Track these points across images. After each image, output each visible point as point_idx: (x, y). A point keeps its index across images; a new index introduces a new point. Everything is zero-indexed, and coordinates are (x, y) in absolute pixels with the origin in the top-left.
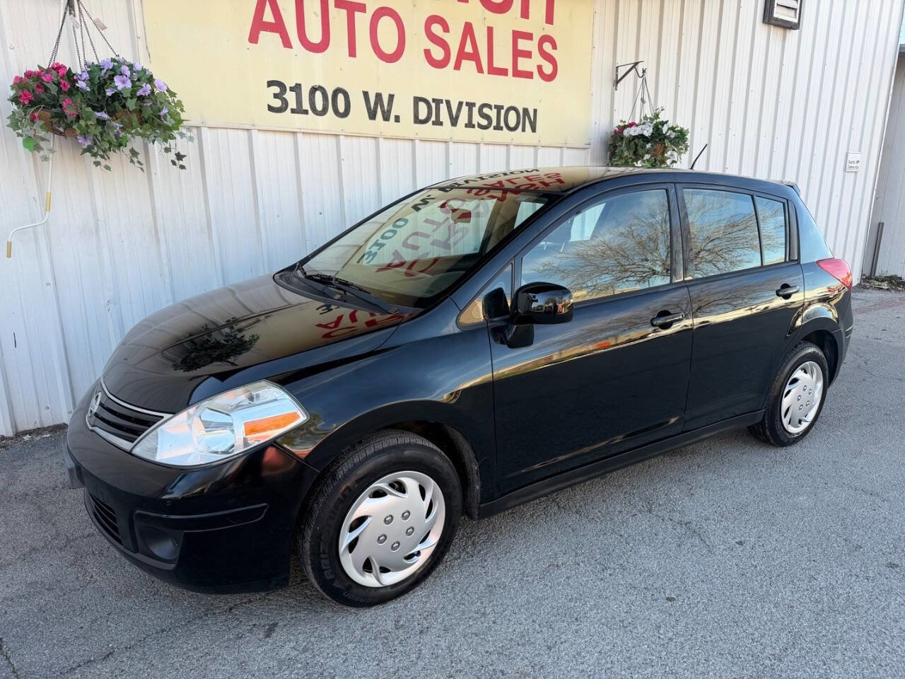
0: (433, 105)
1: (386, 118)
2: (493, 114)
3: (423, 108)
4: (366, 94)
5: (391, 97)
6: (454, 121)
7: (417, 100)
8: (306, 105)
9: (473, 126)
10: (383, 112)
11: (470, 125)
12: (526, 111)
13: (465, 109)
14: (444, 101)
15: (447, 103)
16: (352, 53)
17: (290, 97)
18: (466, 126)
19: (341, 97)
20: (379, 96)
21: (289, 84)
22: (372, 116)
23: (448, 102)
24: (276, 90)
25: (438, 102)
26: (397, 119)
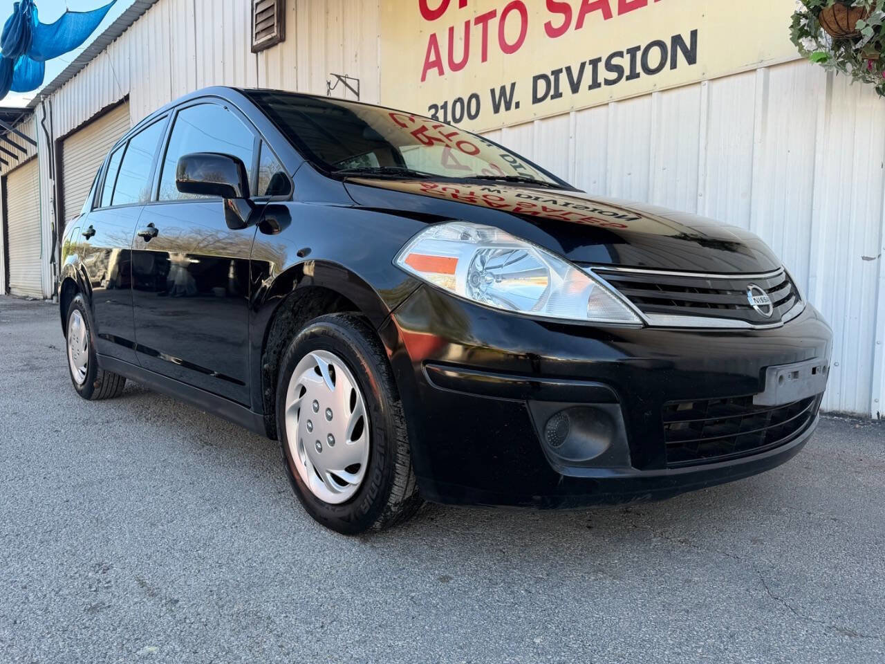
0: (552, 78)
1: (508, 108)
2: (625, 62)
3: (542, 84)
4: (493, 91)
5: (513, 85)
6: (575, 88)
7: (536, 79)
8: (450, 118)
9: (599, 85)
10: (505, 102)
11: (595, 85)
12: (677, 40)
13: (589, 69)
14: (564, 71)
15: (567, 71)
16: (484, 58)
17: (440, 114)
18: (590, 88)
19: (474, 101)
20: (503, 88)
21: (440, 104)
22: (496, 110)
23: (569, 69)
24: (433, 111)
25: (556, 73)
26: (517, 105)
